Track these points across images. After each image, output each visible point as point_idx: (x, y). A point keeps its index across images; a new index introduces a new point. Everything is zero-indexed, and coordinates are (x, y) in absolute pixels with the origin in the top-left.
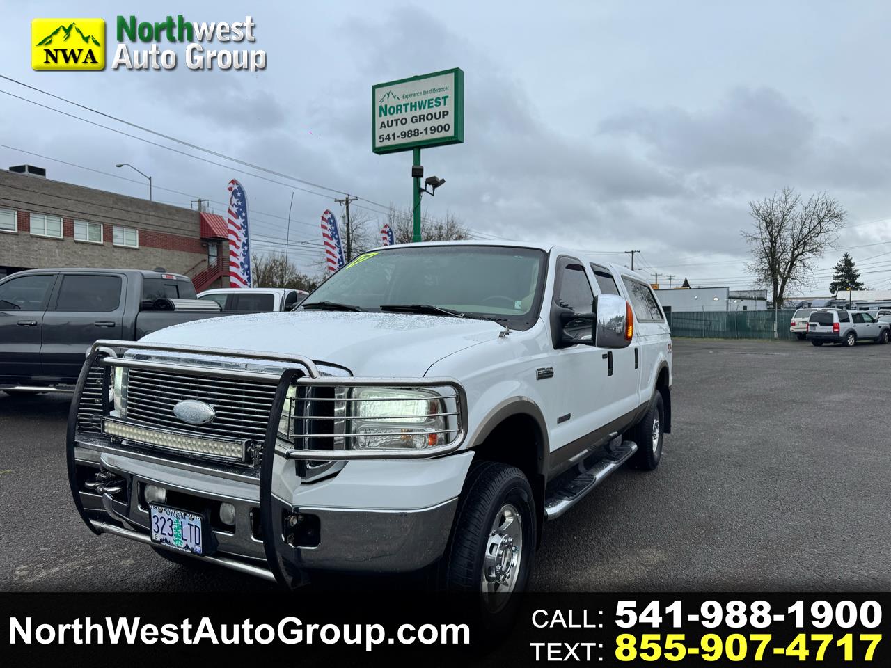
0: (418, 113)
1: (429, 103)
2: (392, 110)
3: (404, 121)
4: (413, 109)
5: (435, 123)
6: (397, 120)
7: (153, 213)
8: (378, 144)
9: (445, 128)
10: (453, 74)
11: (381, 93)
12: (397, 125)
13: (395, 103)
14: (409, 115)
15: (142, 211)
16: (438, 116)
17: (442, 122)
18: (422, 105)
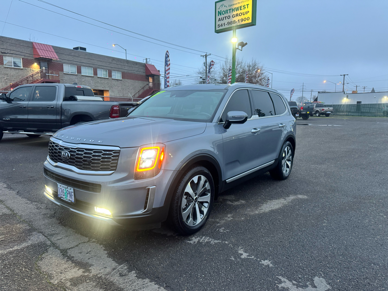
0: (235, 13)
1: (240, 8)
2: (223, 12)
3: (229, 17)
4: (233, 11)
5: (243, 17)
6: (226, 17)
7: (127, 65)
8: (217, 29)
9: (248, 19)
11: (218, 5)
13: (225, 9)
14: (231, 14)
15: (122, 64)
16: (244, 14)
17: (246, 16)
18: (237, 9)
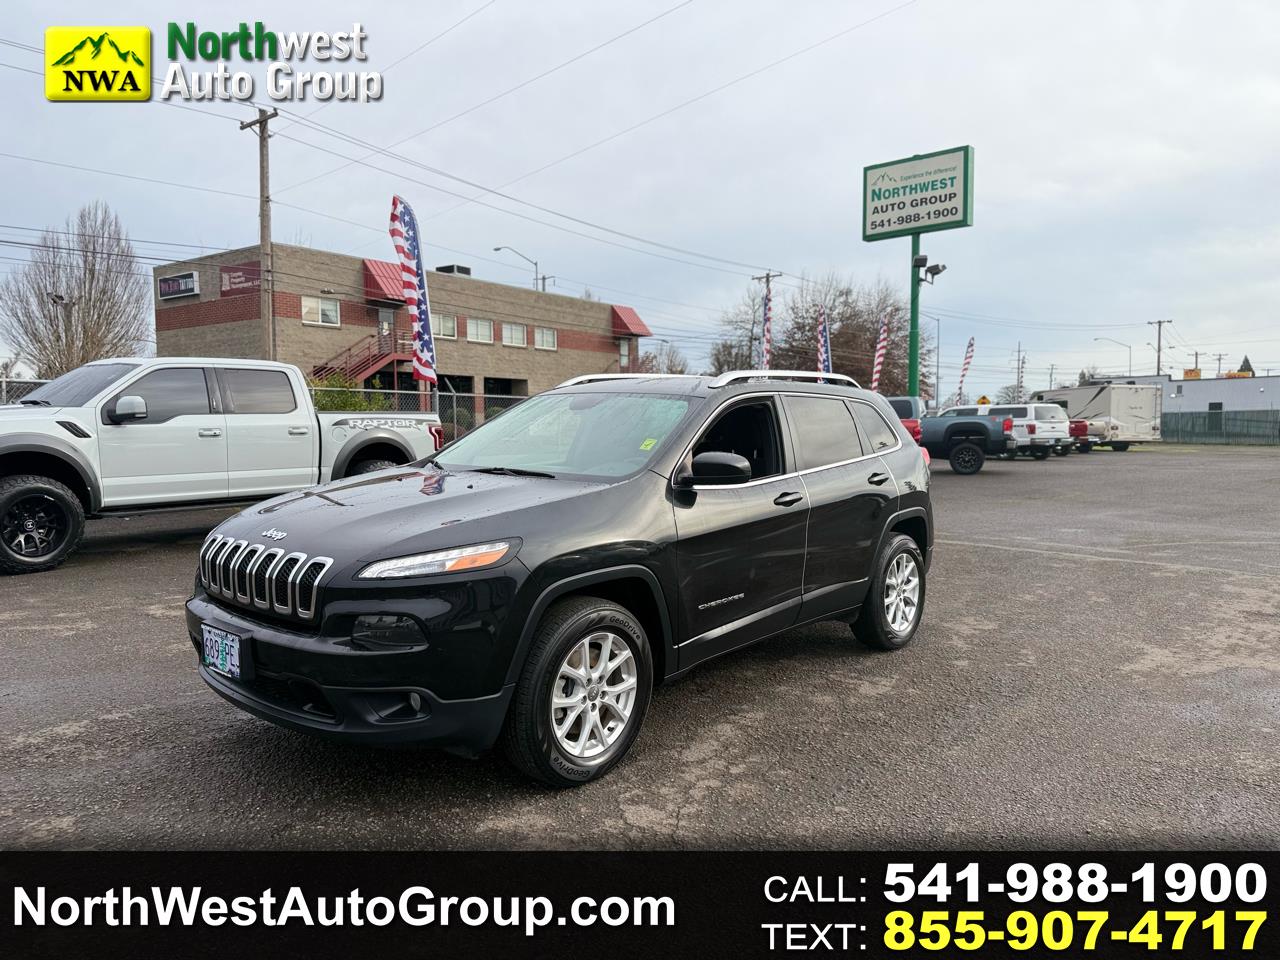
0: (919, 196)
1: (933, 186)
2: (887, 194)
3: (901, 206)
4: (913, 192)
5: (939, 206)
6: (893, 205)
7: (571, 311)
8: (870, 232)
9: (953, 211)
10: (962, 153)
11: (873, 175)
12: (893, 209)
13: (891, 186)
14: (908, 199)
16: (943, 199)
17: (948, 205)
18: (924, 187)
